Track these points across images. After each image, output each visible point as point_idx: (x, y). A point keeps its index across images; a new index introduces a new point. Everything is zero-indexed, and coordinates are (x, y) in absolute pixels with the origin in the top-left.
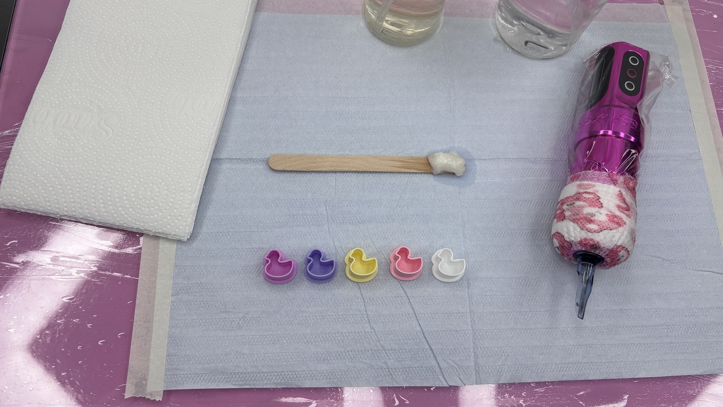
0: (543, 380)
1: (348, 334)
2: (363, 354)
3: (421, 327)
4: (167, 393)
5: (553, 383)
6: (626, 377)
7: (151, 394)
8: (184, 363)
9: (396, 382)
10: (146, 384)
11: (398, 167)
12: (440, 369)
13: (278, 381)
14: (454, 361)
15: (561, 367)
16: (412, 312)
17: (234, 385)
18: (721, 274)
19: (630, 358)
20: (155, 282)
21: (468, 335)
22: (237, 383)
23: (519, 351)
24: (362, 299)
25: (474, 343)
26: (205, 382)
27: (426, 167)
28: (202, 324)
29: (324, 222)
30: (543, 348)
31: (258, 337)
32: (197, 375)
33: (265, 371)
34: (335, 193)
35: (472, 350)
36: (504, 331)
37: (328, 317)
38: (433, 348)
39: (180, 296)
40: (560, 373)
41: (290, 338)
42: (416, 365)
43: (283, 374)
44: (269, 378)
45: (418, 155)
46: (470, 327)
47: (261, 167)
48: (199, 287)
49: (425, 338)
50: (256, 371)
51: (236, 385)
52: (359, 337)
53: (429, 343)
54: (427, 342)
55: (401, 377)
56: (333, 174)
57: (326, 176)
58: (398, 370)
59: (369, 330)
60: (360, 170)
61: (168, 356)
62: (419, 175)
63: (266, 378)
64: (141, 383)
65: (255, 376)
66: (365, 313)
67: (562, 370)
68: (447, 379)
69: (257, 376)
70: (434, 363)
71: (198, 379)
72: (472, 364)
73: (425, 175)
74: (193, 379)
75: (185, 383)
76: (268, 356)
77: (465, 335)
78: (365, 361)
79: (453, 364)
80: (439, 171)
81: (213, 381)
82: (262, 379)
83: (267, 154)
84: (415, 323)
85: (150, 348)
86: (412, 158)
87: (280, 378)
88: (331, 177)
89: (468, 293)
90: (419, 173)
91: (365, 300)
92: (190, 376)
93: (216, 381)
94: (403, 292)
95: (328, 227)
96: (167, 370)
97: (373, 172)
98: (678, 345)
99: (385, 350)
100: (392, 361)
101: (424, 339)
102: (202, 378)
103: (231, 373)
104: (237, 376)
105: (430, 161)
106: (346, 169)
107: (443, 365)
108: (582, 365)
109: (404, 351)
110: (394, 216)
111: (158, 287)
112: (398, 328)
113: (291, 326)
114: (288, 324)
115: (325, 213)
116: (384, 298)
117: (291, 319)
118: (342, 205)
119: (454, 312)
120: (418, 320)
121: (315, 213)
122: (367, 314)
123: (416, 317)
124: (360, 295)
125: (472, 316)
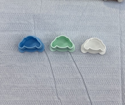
16: (85, 89)
24: (54, 80)
34: (40, 10)
37: (31, 91)
41: (6, 103)
46: (121, 99)
59: (57, 99)
66: (55, 89)
84: (87, 96)
89: (122, 78)
91: (56, 80)
94: (80, 76)
95: (35, 33)
110: (77, 26)
112: (75, 99)
113: (7, 95)
114: (5, 94)
115: (33, 23)
116: (68, 79)
117: (8, 91)
118: (45, 18)
119: (112, 89)
120: (89, 95)
121: (27, 23)
122: (56, 89)
123: (88, 92)
124: (52, 77)
125: (123, 92)
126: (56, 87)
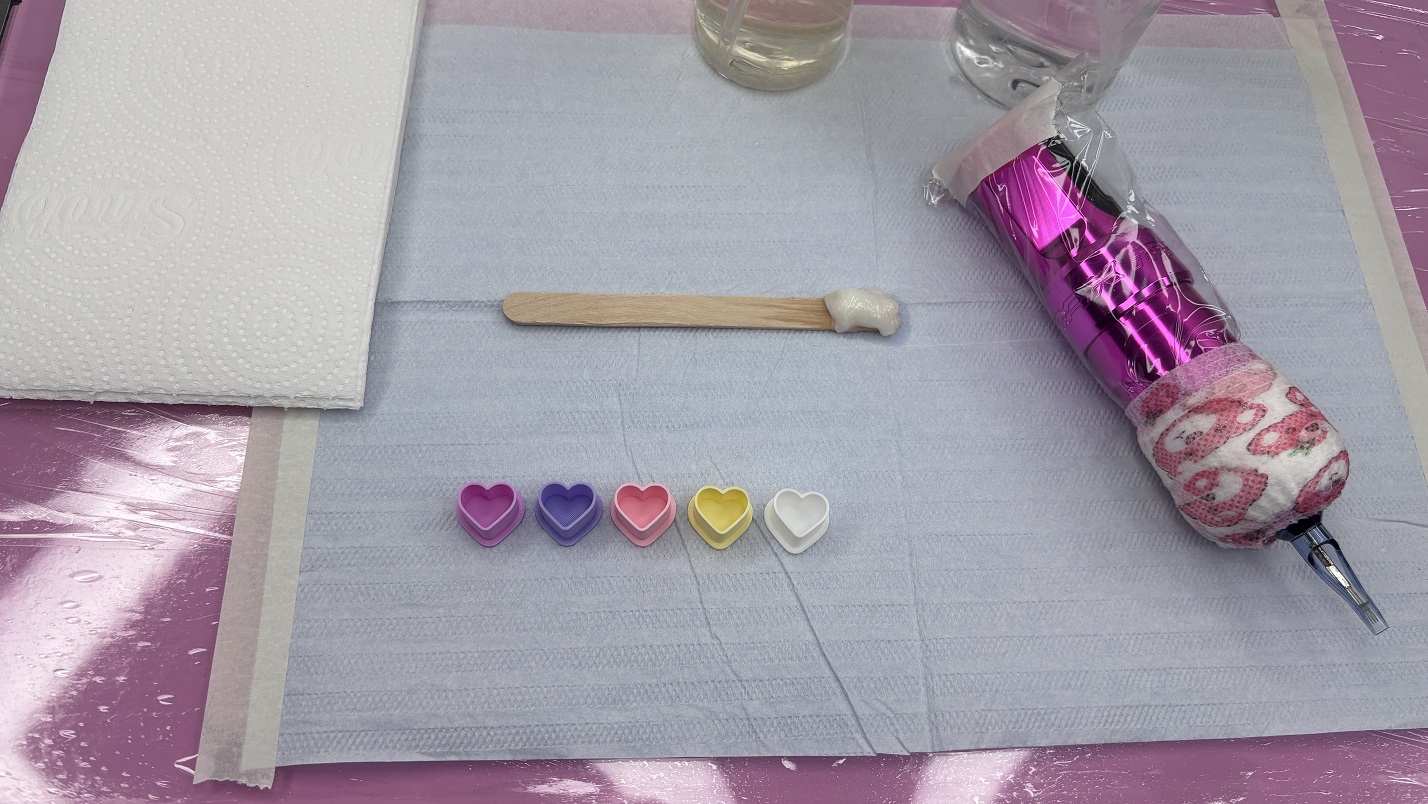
0: (1071, 742)
1: (663, 649)
2: (695, 688)
3: (815, 635)
4: (285, 773)
5: (1092, 747)
6: (1244, 735)
7: (250, 774)
8: (322, 709)
9: (765, 746)
10: (239, 756)
11: (766, 318)
12: (857, 719)
13: (517, 745)
14: (884, 704)
15: (1109, 716)
16: (796, 603)
17: (424, 754)
18: (1426, 526)
19: (1249, 696)
20: (265, 545)
21: (913, 651)
22: (432, 750)
23: (1019, 681)
24: (693, 579)
25: (925, 666)
26: (365, 748)
27: (823, 320)
28: (362, 630)
29: (615, 426)
30: (1070, 675)
31: (476, 655)
32: (347, 734)
33: (491, 724)
34: (638, 369)
35: (921, 681)
36: (988, 640)
37: (624, 614)
38: (840, 675)
39: (316, 573)
40: (1108, 726)
41: (545, 658)
42: (806, 712)
43: (528, 731)
44: (499, 740)
45: (804, 296)
46: (916, 634)
47: (489, 318)
48: (357, 556)
49: (824, 655)
50: (470, 725)
51: (430, 755)
52: (688, 656)
53: (832, 664)
54: (829, 663)
55: (776, 737)
56: (635, 334)
57: (620, 336)
58: (768, 723)
59: (707, 639)
60: (689, 324)
61: (288, 695)
62: (808, 335)
63: (492, 740)
64: (231, 752)
65: (469, 735)
66: (700, 606)
67: (1110, 720)
68: (871, 740)
69: (474, 735)
70: (843, 707)
71: (350, 742)
72: (923, 709)
73: (821, 333)
74: (339, 743)
75: (322, 750)
76: (498, 694)
77: (906, 650)
78: (701, 704)
79: (883, 709)
80: (846, 325)
81: (380, 747)
82: (484, 741)
83: (500, 292)
84: (803, 626)
85: (251, 678)
86: (793, 301)
87: (521, 739)
88: (630, 339)
89: (911, 565)
90: (807, 330)
91: (699, 579)
92: (332, 735)
93: (387, 747)
94: (778, 563)
95: (624, 436)
96: (284, 724)
97: (715, 328)
98: (1347, 670)
99: (741, 681)
100: (757, 702)
101: (821, 658)
102: (358, 740)
103: (419, 730)
104: (433, 737)
105: (828, 306)
106: (661, 321)
107: (863, 710)
108: (1151, 711)
109: (781, 683)
110: (757, 414)
111: (272, 554)
112: (767, 636)
113: (546, 633)
114: (539, 629)
115: (617, 408)
116: (738, 576)
117: (547, 619)
118: (652, 392)
119: (883, 602)
120: (808, 620)
121: (598, 408)
122: (704, 609)
123: (805, 612)
124: (689, 570)
125: (920, 611)
126: (701, 602)
